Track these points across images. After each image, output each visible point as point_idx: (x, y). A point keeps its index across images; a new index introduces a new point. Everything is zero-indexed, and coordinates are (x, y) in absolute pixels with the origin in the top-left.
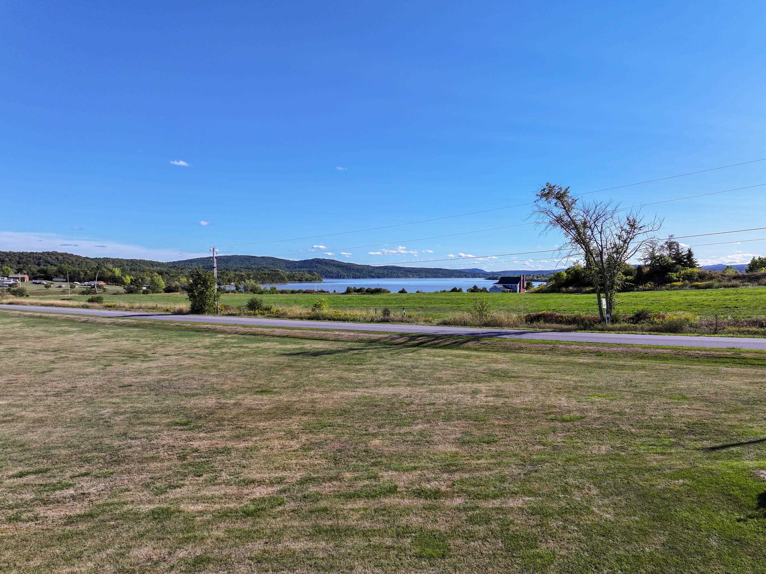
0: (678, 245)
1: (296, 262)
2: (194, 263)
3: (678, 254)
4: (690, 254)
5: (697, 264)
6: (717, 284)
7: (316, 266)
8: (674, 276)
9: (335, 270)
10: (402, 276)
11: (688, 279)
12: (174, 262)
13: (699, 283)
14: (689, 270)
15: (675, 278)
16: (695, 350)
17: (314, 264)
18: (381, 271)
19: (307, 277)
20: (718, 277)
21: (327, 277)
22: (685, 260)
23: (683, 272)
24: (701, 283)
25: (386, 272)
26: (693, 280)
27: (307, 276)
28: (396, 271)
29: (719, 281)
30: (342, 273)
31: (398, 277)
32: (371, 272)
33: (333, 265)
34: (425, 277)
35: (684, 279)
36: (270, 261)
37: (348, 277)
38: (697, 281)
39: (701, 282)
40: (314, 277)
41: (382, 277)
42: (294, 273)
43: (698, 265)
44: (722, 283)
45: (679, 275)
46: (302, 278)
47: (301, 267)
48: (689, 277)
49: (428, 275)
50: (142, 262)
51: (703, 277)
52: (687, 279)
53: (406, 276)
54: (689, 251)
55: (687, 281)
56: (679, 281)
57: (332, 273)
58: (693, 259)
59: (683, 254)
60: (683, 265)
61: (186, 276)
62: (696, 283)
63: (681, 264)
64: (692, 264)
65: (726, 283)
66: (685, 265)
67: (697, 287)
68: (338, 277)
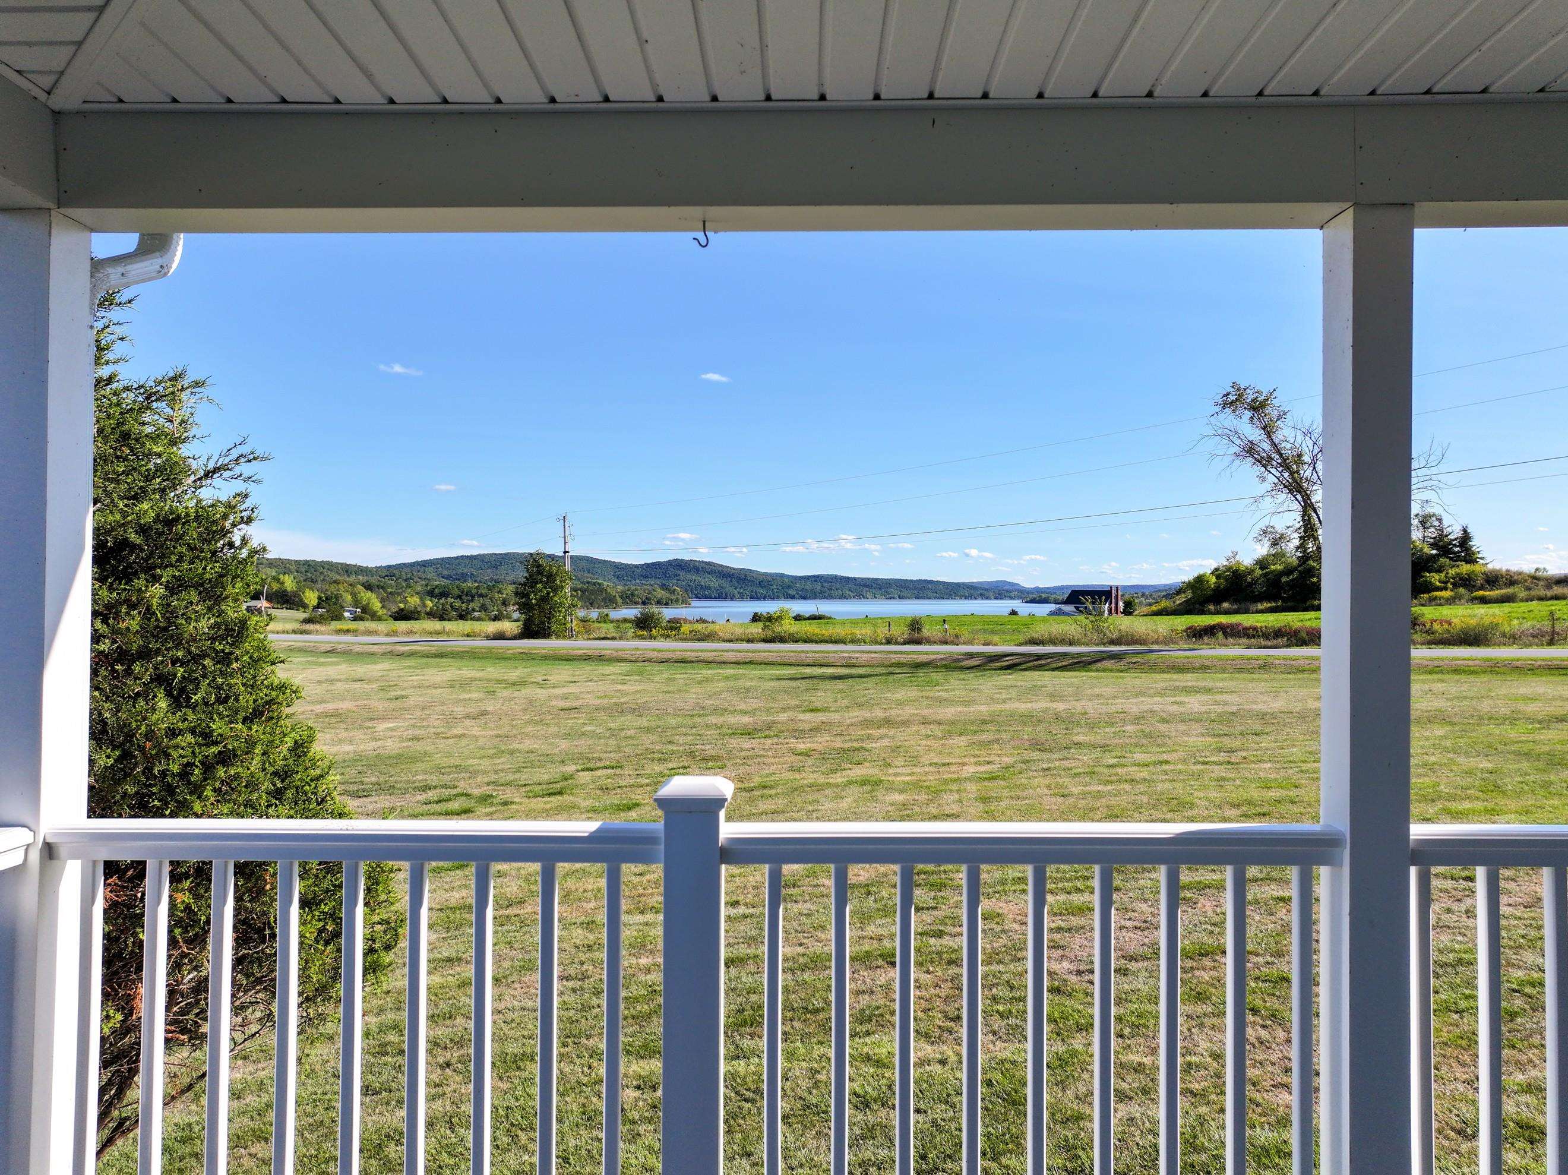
0: (1440, 520)
1: (636, 566)
2: (430, 569)
3: (1442, 536)
4: (1466, 538)
5: (1479, 556)
6: (1523, 594)
7: (676, 575)
8: (1435, 578)
9: (714, 582)
10: (852, 594)
11: (1465, 586)
12: (389, 567)
13: (1487, 593)
14: (1465, 568)
15: (1438, 584)
16: (1525, 660)
17: (672, 571)
18: (808, 586)
19: (659, 596)
20: (1526, 581)
21: (697, 597)
22: (1457, 549)
23: (1452, 572)
24: (1491, 593)
25: (818, 587)
26: (1474, 586)
27: (660, 593)
28: (838, 585)
29: (1529, 589)
30: (729, 589)
31: (843, 597)
32: (789, 587)
33: (711, 573)
34: (900, 597)
35: (1455, 585)
36: (584, 564)
37: (742, 597)
38: (1482, 588)
39: (1491, 590)
40: (674, 597)
41: (810, 598)
42: (633, 588)
43: (1482, 558)
44: (1533, 593)
45: (1446, 577)
46: (649, 599)
47: (645, 577)
48: (1466, 582)
49: (904, 593)
50: (327, 567)
51: (1494, 582)
52: (1461, 585)
53: (860, 596)
54: (1465, 531)
55: (1462, 590)
56: (1446, 589)
57: (708, 588)
58: (1472, 547)
59: (1451, 537)
60: (1451, 559)
61: (417, 593)
62: (1481, 593)
63: (1448, 557)
64: (1470, 558)
65: (1542, 593)
66: (1457, 558)
67: (1484, 601)
68: (722, 596)
